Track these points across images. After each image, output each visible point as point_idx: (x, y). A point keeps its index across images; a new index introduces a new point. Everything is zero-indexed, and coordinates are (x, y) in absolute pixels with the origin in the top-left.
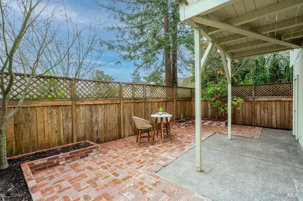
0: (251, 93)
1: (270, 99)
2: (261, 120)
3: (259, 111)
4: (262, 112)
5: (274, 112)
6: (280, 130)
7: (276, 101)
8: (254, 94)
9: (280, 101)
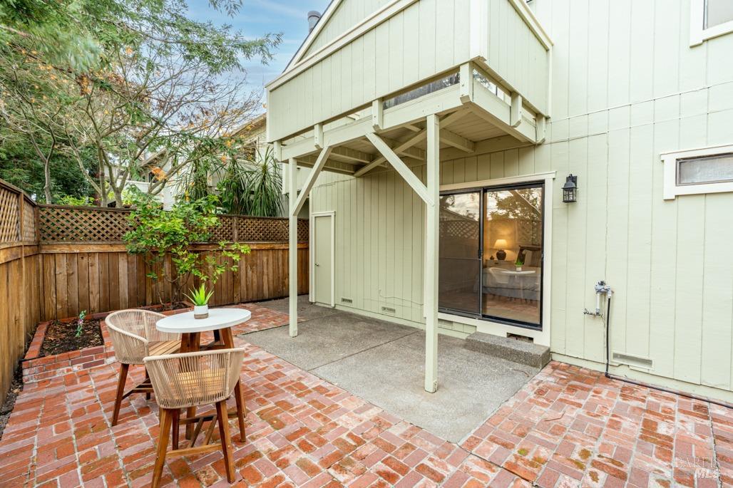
0: (231, 234)
1: (261, 246)
2: (247, 290)
3: (244, 272)
4: (250, 273)
5: (265, 271)
6: (273, 301)
7: (268, 250)
8: (236, 236)
9: (273, 249)
